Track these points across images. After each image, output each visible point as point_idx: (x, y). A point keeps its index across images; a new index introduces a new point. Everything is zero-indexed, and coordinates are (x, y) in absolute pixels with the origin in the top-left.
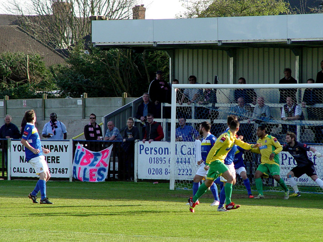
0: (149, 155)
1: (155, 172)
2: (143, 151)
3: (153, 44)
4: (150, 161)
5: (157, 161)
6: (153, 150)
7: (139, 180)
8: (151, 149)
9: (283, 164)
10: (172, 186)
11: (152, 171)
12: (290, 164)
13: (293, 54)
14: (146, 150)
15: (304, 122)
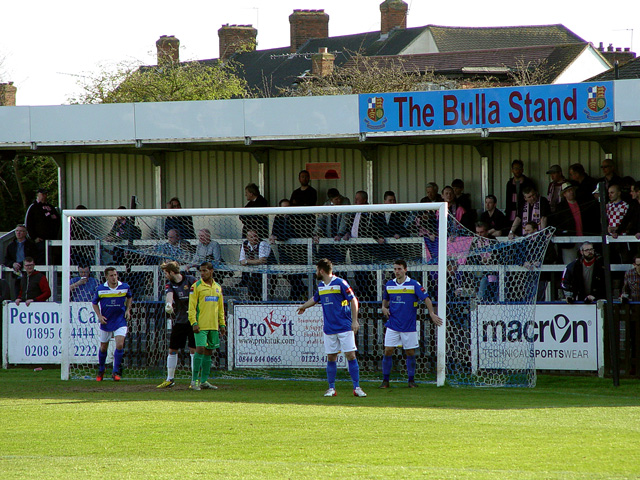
0: (27, 325)
1: (36, 353)
2: (16, 319)
3: (30, 145)
4: (29, 333)
5: (40, 334)
6: (33, 317)
7: (11, 366)
8: (30, 315)
9: (241, 334)
10: (65, 375)
11: (32, 350)
12: (252, 334)
13: (254, 160)
14: (21, 317)
15: (273, 268)
